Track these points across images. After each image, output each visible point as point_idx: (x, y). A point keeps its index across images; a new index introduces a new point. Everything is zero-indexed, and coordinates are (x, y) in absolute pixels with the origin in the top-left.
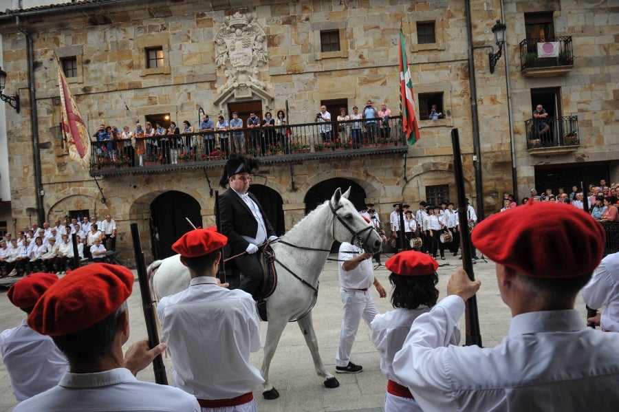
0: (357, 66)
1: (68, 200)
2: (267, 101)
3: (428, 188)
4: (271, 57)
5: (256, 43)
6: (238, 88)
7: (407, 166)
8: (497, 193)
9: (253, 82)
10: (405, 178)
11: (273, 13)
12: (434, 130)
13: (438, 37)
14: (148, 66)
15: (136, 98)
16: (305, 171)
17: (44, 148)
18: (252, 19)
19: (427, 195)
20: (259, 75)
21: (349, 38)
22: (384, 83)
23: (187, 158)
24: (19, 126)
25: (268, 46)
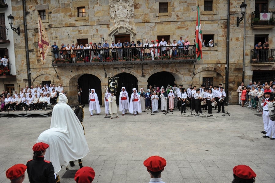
0: (175, 20)
1: (42, 76)
2: (133, 35)
3: (203, 78)
4: (136, 14)
5: (129, 7)
6: (120, 28)
7: (195, 68)
8: (235, 82)
9: (127, 26)
10: (194, 73)
12: (209, 52)
13: (214, 8)
14: (78, 16)
15: (73, 31)
16: (149, 68)
17: (31, 52)
19: (203, 81)
20: (129, 22)
21: (172, 7)
22: (187, 29)
23: (96, 60)
24: (19, 41)
25: (134, 9)
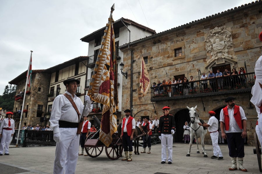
2: (233, 64)
4: (234, 43)
5: (226, 38)
6: (218, 59)
9: (225, 56)
11: (234, 24)
14: (175, 56)
15: (170, 69)
17: (134, 91)
18: (223, 28)
20: (228, 53)
24: (126, 83)
25: (233, 39)
